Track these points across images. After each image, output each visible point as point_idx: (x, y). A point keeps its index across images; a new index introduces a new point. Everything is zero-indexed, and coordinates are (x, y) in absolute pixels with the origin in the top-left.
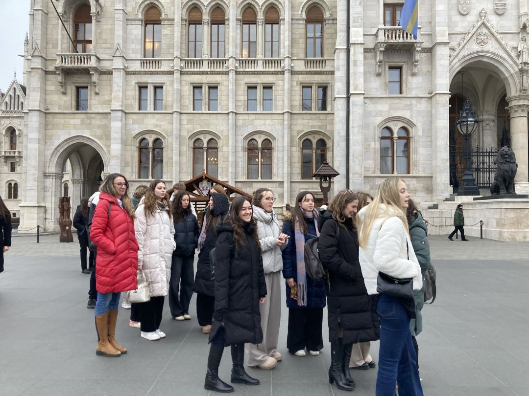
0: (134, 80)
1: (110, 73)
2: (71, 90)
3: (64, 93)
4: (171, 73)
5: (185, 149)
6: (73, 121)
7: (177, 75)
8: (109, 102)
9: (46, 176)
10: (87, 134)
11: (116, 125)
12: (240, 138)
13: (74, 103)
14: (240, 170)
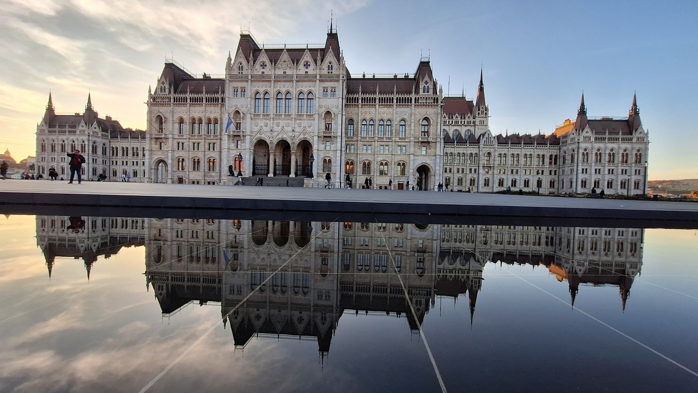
0: (176, 141)
1: (168, 139)
2: (158, 143)
3: (156, 144)
4: (186, 139)
5: (190, 162)
6: (159, 153)
7: (188, 140)
8: (168, 148)
9: (151, 169)
10: (163, 157)
11: (170, 155)
12: (206, 159)
13: (159, 148)
14: (206, 168)
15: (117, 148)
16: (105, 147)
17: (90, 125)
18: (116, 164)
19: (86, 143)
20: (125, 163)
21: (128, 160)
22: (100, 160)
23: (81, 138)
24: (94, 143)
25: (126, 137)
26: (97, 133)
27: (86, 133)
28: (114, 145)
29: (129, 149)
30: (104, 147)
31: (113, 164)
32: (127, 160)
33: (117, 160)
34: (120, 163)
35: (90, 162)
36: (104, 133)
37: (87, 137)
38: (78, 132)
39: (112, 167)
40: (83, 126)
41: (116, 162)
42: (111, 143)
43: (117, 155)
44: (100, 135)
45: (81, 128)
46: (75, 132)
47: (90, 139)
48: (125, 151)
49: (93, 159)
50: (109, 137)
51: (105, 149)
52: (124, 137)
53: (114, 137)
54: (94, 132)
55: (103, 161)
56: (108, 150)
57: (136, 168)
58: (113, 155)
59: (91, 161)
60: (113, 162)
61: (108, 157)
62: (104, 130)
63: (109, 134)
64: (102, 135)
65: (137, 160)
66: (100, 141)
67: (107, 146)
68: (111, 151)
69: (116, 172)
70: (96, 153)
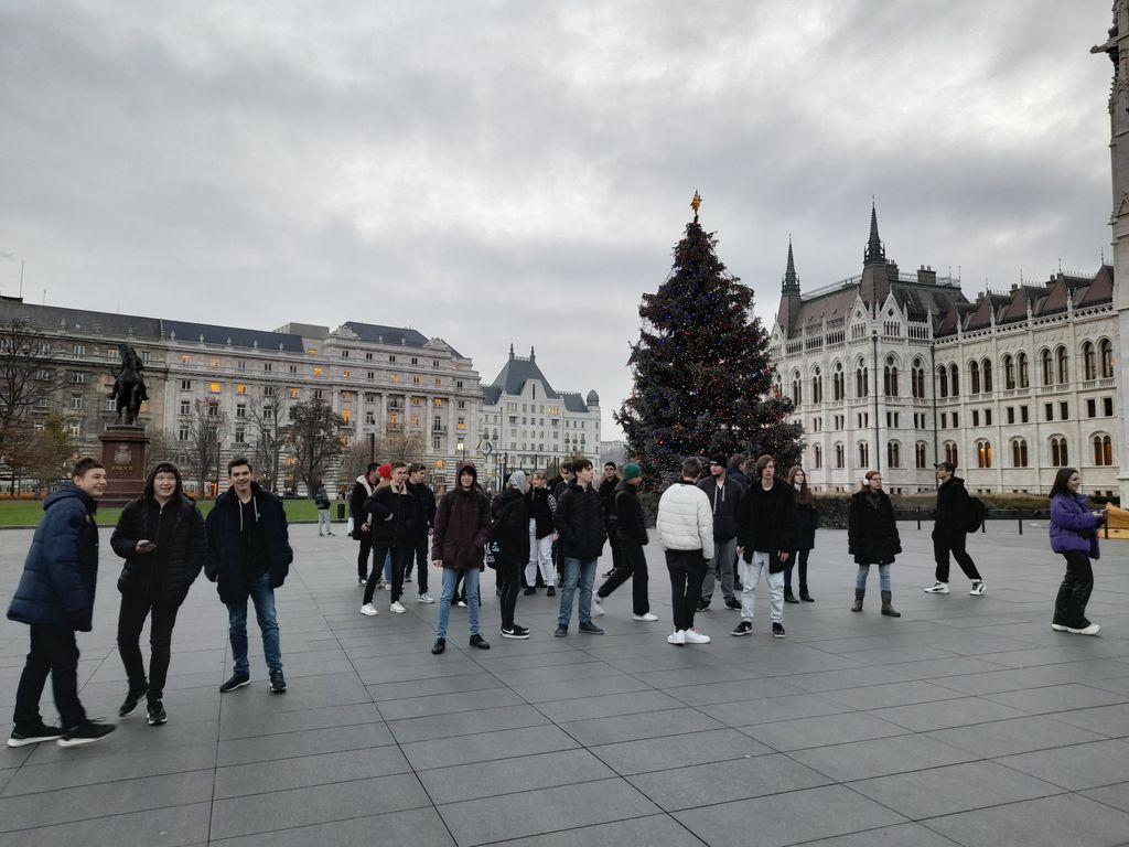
15: (955, 368)
16: (921, 371)
17: (877, 306)
18: (956, 424)
19: (869, 364)
20: (982, 418)
21: (994, 407)
22: (906, 417)
23: (855, 351)
24: (890, 360)
25: (984, 322)
26: (896, 328)
27: (869, 333)
28: (945, 359)
29: (993, 366)
30: (918, 370)
31: (944, 426)
32: (987, 406)
33: (955, 409)
34: (966, 418)
35: (881, 425)
36: (914, 324)
37: (871, 344)
38: (849, 337)
39: (943, 436)
40: (859, 314)
41: (955, 415)
42: (938, 355)
43: (956, 392)
44: (904, 333)
45: (855, 321)
46: (841, 337)
47: (879, 350)
48: (981, 374)
49: (889, 414)
50: (931, 337)
51: (921, 378)
52: (974, 324)
53: (945, 331)
54: (888, 327)
55: (916, 416)
56: (928, 380)
57: (1020, 430)
58: (944, 393)
59: (883, 422)
60: (944, 416)
61: (931, 404)
62: (916, 315)
63: (929, 325)
64: (912, 332)
65: (1024, 403)
66: (905, 352)
67: (926, 366)
68: (938, 382)
69: (955, 451)
70: (895, 393)
